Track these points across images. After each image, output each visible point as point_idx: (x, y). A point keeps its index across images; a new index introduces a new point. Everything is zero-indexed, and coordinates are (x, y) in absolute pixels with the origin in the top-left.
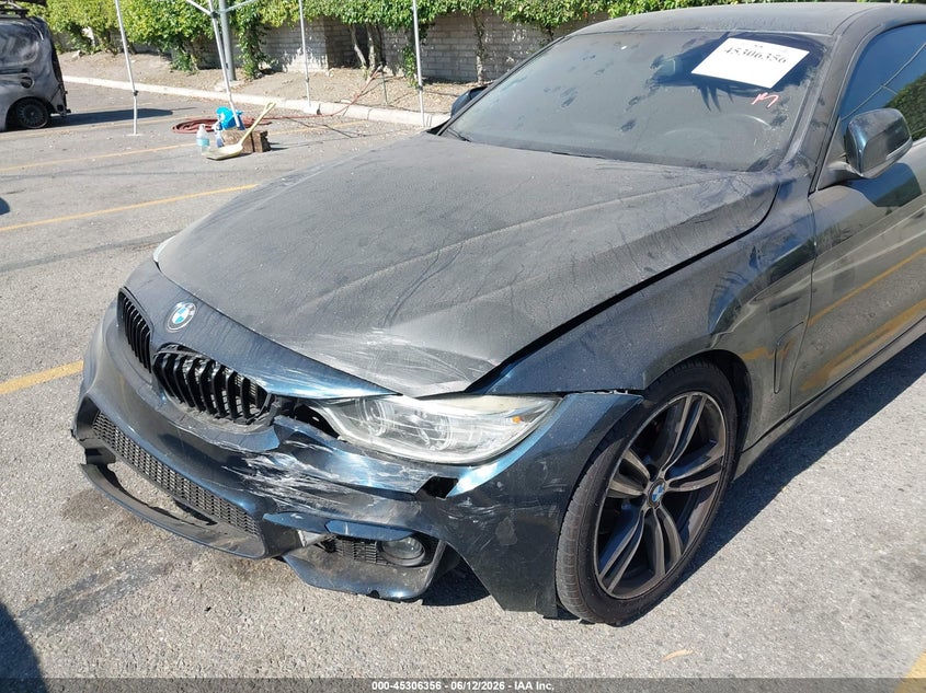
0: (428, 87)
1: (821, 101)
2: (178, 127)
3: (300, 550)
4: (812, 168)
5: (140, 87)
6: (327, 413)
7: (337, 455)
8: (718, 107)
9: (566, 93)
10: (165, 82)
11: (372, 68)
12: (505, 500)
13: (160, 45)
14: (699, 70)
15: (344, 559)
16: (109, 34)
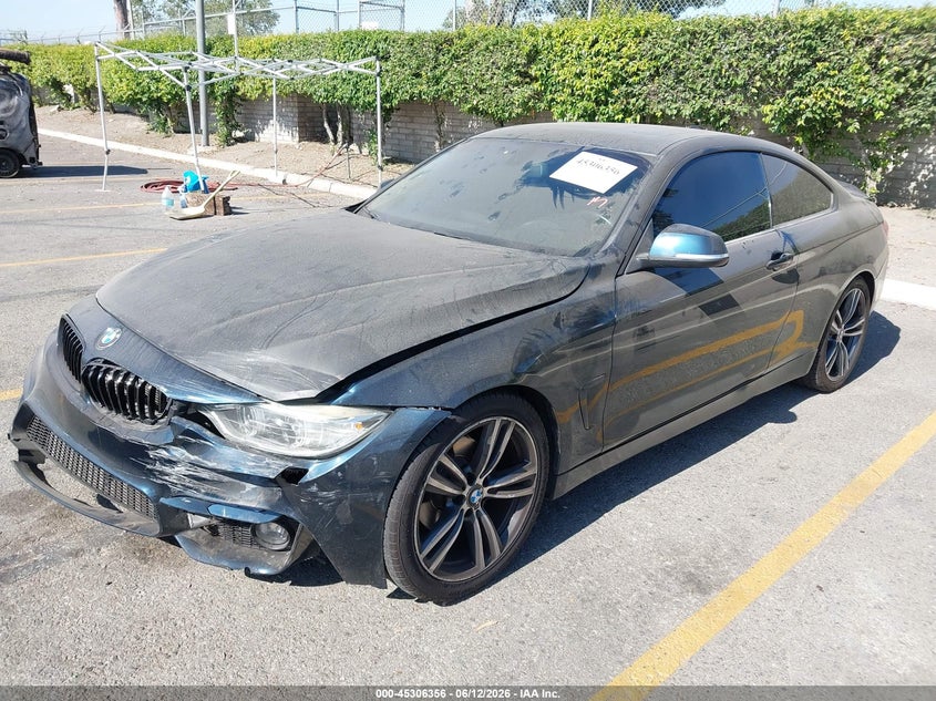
0: (390, 166)
1: (637, 206)
2: (146, 186)
3: (189, 532)
4: (621, 256)
5: (112, 145)
6: (212, 416)
7: (217, 449)
8: (562, 203)
9: (456, 186)
10: (139, 142)
11: (340, 144)
12: (343, 487)
13: (139, 107)
14: (555, 175)
15: (225, 542)
16: (88, 92)
